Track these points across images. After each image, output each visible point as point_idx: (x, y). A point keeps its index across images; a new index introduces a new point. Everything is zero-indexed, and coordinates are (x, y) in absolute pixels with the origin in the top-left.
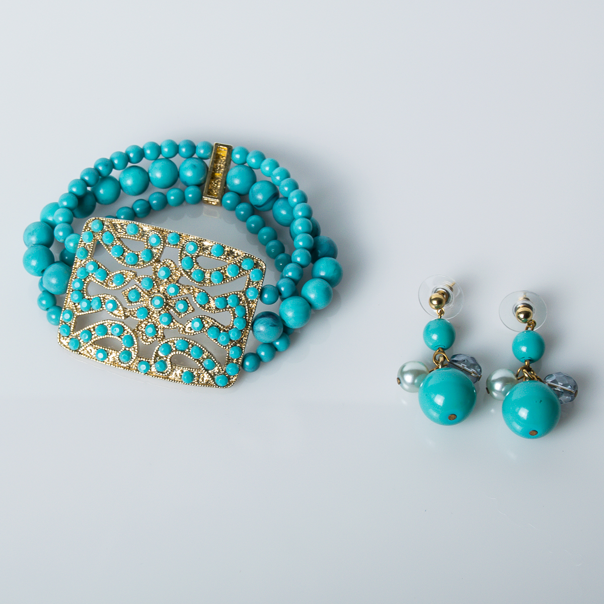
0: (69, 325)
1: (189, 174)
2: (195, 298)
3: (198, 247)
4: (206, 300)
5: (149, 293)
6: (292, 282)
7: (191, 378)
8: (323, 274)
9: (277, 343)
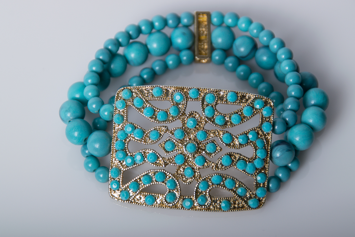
0: (118, 180)
1: (179, 40)
2: (221, 139)
3: (216, 97)
4: (231, 139)
5: (182, 142)
6: (293, 113)
7: (229, 205)
8: (313, 102)
9: (290, 165)
